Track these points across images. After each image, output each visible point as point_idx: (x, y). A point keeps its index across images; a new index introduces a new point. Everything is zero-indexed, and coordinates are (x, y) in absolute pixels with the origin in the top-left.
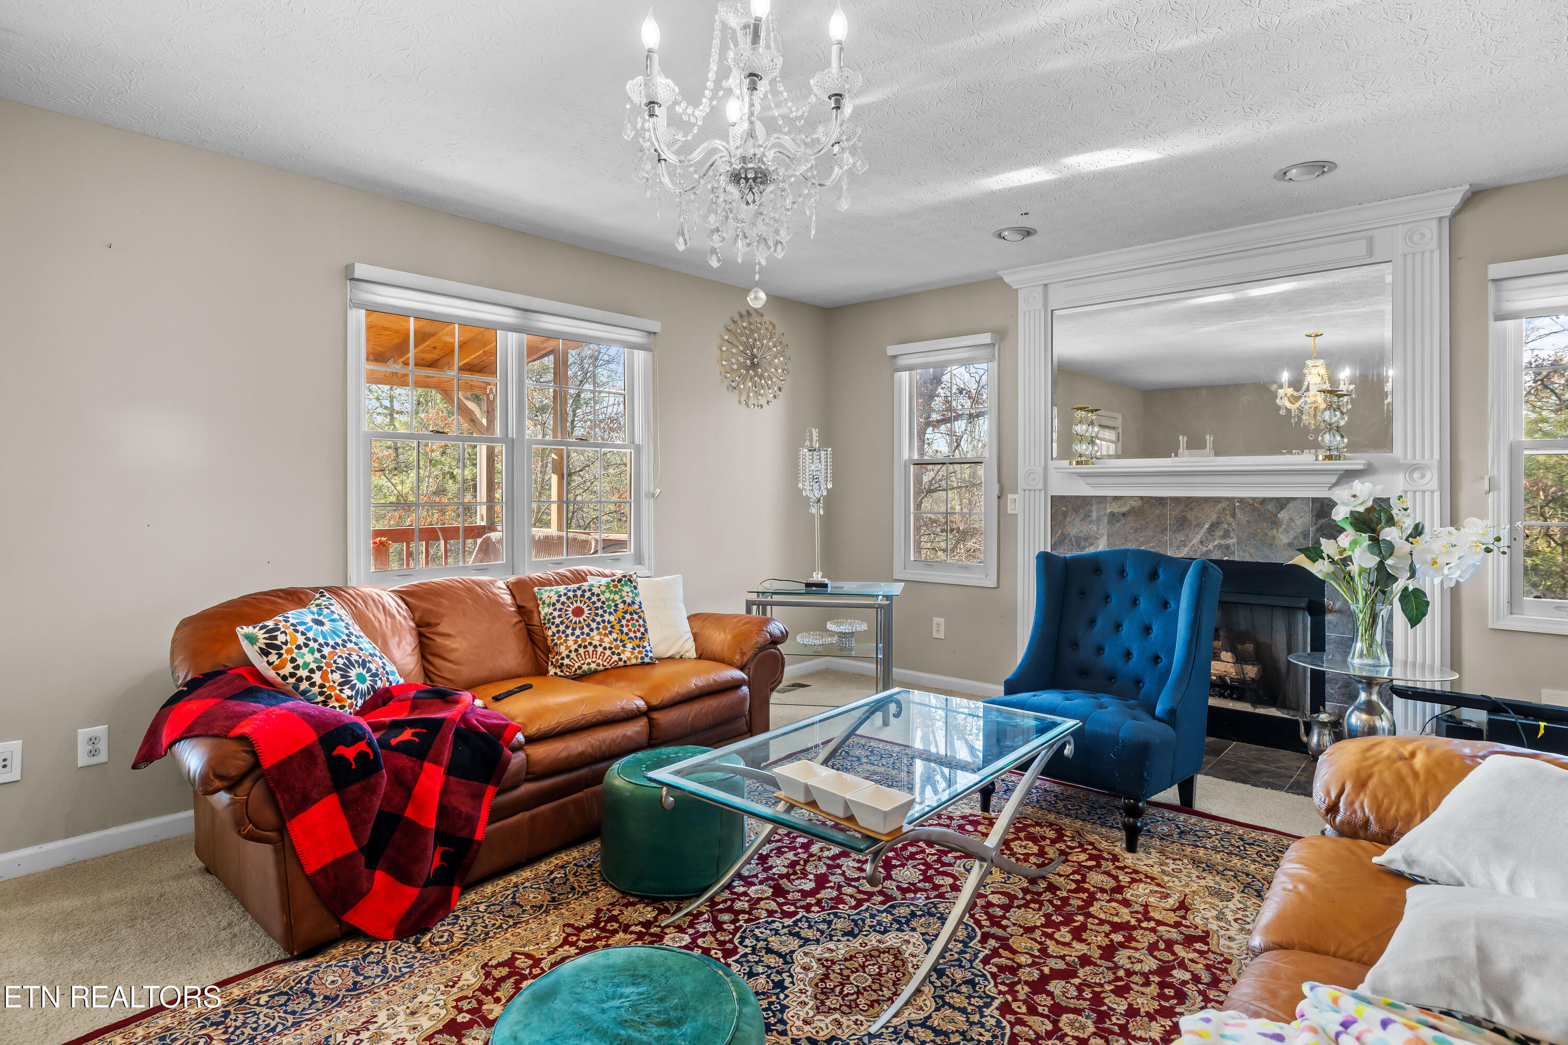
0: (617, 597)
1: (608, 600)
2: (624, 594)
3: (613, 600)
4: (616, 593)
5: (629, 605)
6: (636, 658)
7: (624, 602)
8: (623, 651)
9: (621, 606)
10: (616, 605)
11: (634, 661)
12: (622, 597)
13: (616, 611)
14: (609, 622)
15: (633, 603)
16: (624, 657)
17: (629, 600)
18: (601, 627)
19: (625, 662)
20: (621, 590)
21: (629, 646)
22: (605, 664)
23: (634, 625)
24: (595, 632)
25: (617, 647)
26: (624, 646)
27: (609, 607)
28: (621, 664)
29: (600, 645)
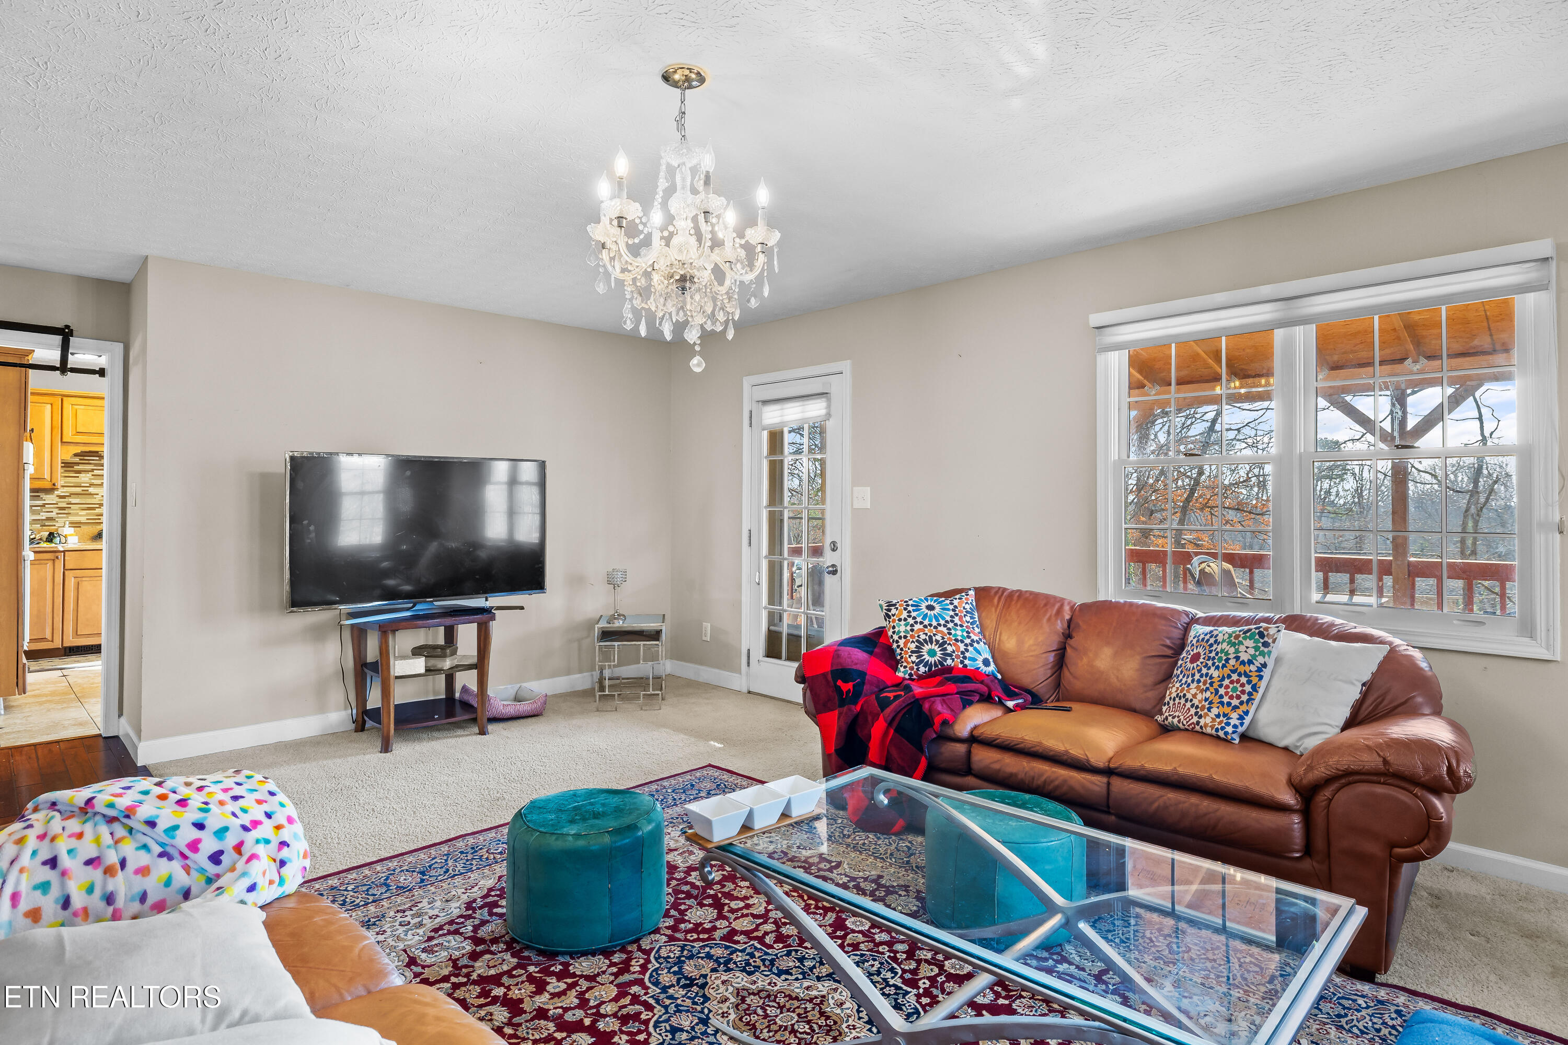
0: (1232, 650)
1: (1222, 651)
2: (1242, 648)
3: (1227, 654)
4: (1234, 645)
5: (1243, 663)
6: (1212, 727)
7: (1237, 658)
8: (1206, 715)
9: (1232, 662)
10: (1227, 660)
11: (1209, 730)
12: (1237, 651)
13: (1224, 666)
14: (1211, 678)
15: (1250, 662)
16: (1202, 721)
17: (1244, 657)
18: (1202, 680)
19: (1201, 727)
20: (1241, 643)
21: (1215, 711)
22: (1185, 722)
23: (1235, 689)
24: (1195, 684)
25: (1203, 708)
26: (1209, 709)
27: (1220, 659)
28: (1198, 728)
29: (1191, 700)
